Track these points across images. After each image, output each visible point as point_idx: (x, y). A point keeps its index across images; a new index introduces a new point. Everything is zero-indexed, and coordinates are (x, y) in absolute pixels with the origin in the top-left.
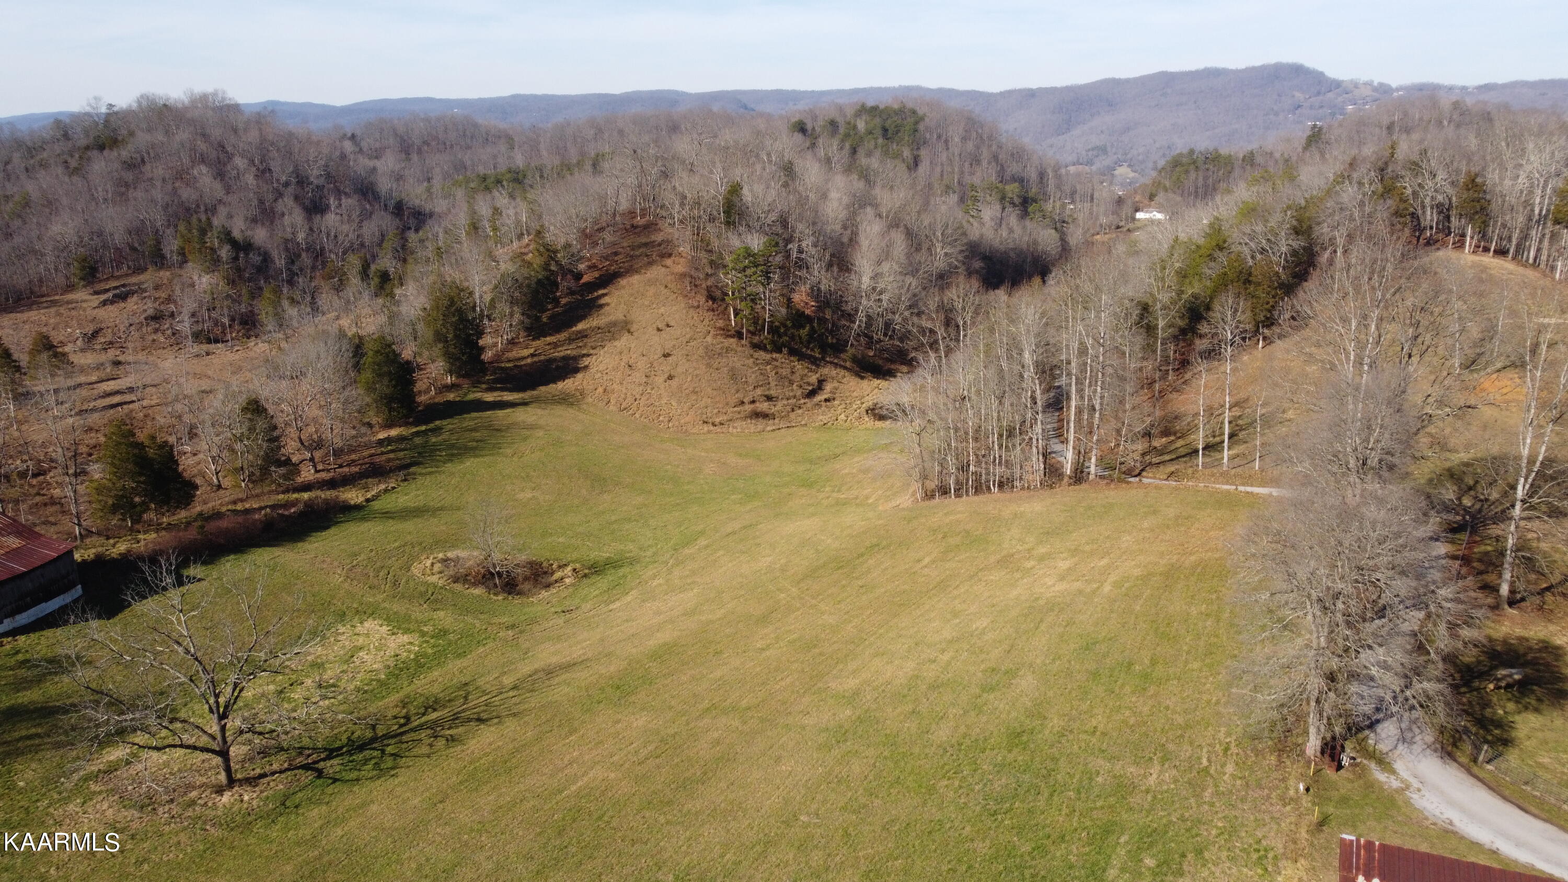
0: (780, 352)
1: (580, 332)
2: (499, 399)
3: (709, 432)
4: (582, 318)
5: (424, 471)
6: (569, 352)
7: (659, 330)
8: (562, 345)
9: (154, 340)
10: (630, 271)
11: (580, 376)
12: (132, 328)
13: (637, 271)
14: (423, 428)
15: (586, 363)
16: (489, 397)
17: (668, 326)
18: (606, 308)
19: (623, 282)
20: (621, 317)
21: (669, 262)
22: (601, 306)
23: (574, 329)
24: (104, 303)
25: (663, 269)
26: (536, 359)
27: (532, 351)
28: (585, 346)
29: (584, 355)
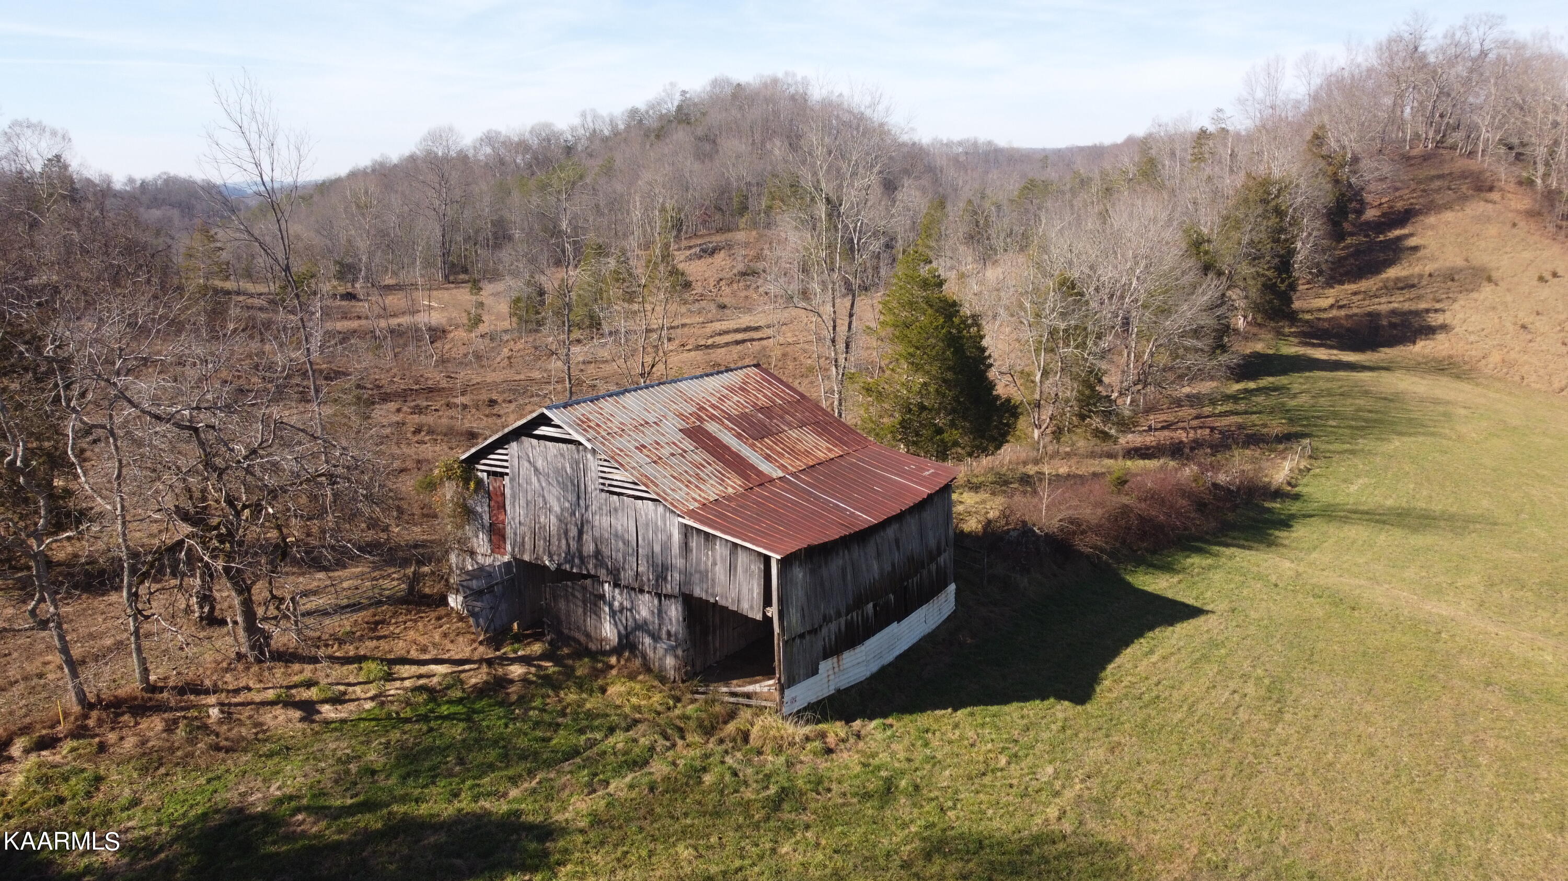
1: (1398, 279)
2: (1334, 358)
4: (1389, 263)
6: (1396, 305)
7: (1541, 279)
8: (1378, 296)
9: (747, 297)
10: (1431, 208)
11: (1441, 337)
12: (722, 283)
13: (1448, 206)
14: (1252, 385)
15: (1440, 321)
16: (1321, 354)
17: (1555, 275)
19: (1432, 219)
20: (1459, 262)
21: (1495, 196)
22: (1413, 249)
23: (1384, 276)
25: (1490, 206)
26: (1346, 312)
27: (1331, 301)
28: (1419, 298)
29: (1427, 311)
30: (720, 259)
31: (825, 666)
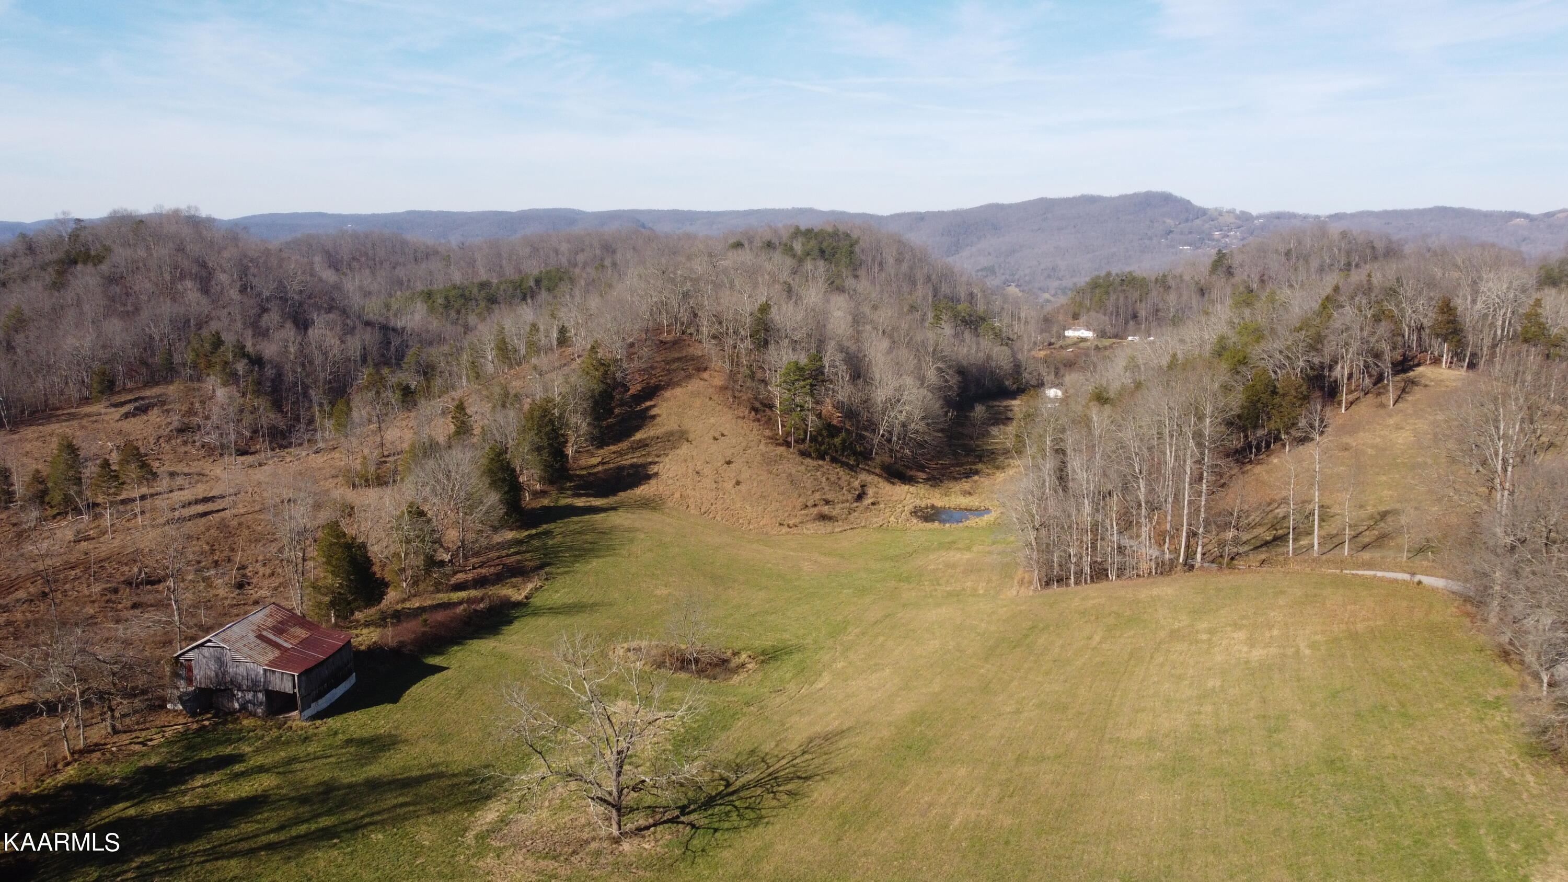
0: (824, 459)
1: (640, 441)
2: (588, 504)
3: (787, 533)
4: (638, 428)
5: (559, 571)
6: (635, 460)
7: (715, 439)
8: (625, 454)
9: (186, 452)
10: (670, 384)
11: (653, 482)
12: (161, 440)
13: (678, 384)
14: (534, 531)
15: (656, 470)
16: (580, 502)
17: (723, 435)
18: (658, 420)
19: (668, 394)
20: (676, 427)
21: (705, 375)
22: (654, 417)
23: (633, 438)
24: (126, 416)
25: (702, 383)
26: (606, 467)
27: (599, 459)
28: (649, 454)
29: (651, 463)
30: (154, 416)
31: (313, 705)
